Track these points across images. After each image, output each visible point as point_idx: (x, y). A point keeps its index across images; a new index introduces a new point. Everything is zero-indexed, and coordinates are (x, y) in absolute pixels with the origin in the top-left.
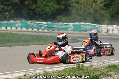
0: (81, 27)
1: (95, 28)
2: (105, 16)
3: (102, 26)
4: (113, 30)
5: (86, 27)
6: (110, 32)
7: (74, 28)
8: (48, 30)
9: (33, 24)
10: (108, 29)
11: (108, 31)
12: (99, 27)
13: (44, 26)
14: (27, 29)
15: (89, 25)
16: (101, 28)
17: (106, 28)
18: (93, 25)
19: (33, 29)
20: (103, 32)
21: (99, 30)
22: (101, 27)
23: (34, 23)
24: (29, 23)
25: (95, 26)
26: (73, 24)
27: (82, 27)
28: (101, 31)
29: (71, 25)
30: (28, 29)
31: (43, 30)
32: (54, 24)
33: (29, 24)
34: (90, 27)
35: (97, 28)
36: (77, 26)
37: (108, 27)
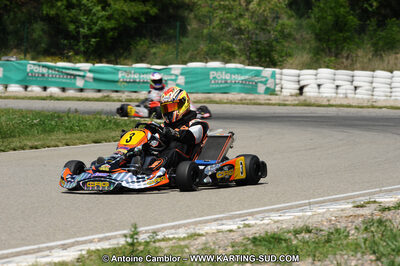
0: (211, 76)
1: (257, 79)
2: (295, 39)
3: (281, 74)
4: (319, 86)
5: (228, 77)
6: (308, 94)
7: (186, 83)
8: (99, 91)
9: (45, 71)
10: (302, 83)
11: (301, 89)
12: (273, 75)
13: (84, 77)
14: (26, 88)
15: (237, 69)
16: (278, 81)
17: (296, 79)
18: (252, 70)
19: (45, 89)
20: (286, 92)
21: (272, 87)
22: (278, 76)
23: (49, 68)
24: (32, 66)
25: (258, 74)
26: (183, 69)
27: (214, 78)
28: (278, 88)
29: (177, 72)
30: (29, 89)
31: (81, 90)
32: (118, 70)
33: (32, 70)
34: (243, 78)
35: (264, 79)
36: (197, 73)
37: (301, 77)
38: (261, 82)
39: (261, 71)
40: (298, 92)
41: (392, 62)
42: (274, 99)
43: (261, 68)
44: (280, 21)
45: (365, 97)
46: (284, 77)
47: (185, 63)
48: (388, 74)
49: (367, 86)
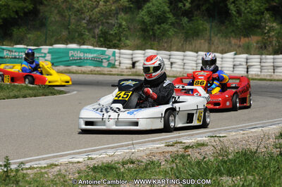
0: (70, 55)
1: (102, 57)
3: (120, 53)
5: (82, 55)
6: (138, 67)
7: (52, 59)
10: (135, 60)
11: (134, 64)
12: (114, 54)
15: (88, 49)
16: (117, 58)
17: (130, 57)
18: (99, 51)
20: (123, 66)
21: (113, 62)
22: (117, 55)
25: (103, 53)
26: (50, 49)
27: (72, 56)
28: (117, 63)
29: (46, 51)
32: (3, 49)
34: (92, 56)
35: (107, 57)
36: (59, 52)
37: (134, 55)
38: (105, 59)
39: (105, 51)
40: (131, 66)
41: (198, 45)
42: (114, 71)
43: (105, 49)
44: (119, 16)
45: (178, 70)
46: (121, 56)
47: (51, 45)
48: (195, 54)
49: (180, 62)
